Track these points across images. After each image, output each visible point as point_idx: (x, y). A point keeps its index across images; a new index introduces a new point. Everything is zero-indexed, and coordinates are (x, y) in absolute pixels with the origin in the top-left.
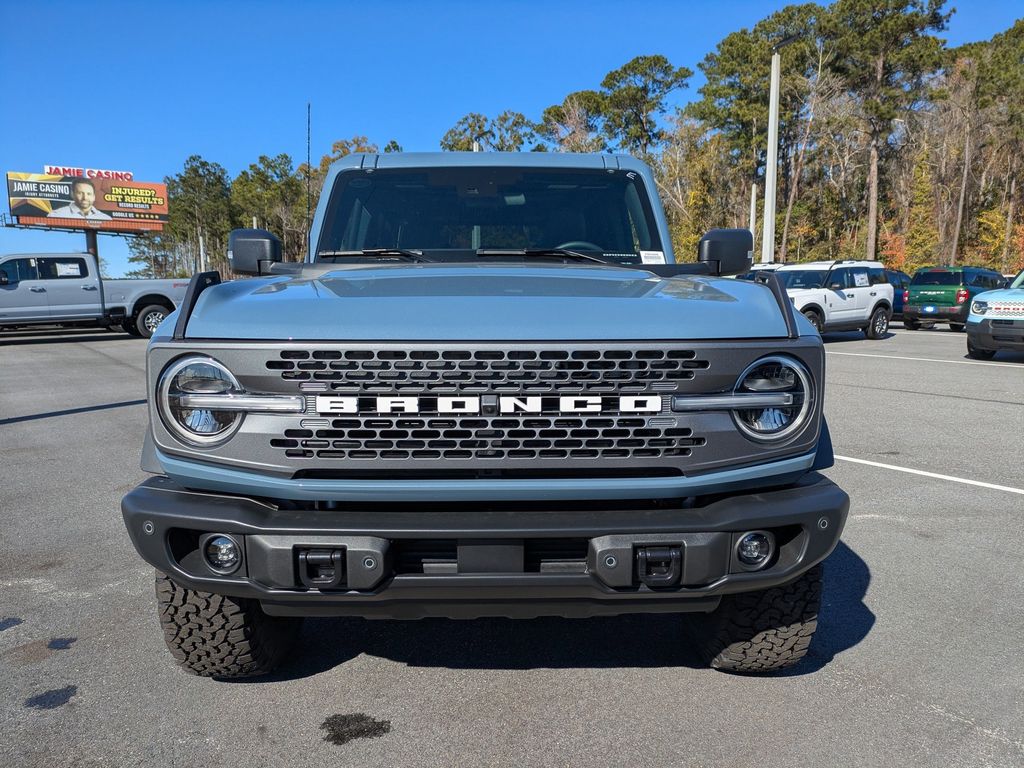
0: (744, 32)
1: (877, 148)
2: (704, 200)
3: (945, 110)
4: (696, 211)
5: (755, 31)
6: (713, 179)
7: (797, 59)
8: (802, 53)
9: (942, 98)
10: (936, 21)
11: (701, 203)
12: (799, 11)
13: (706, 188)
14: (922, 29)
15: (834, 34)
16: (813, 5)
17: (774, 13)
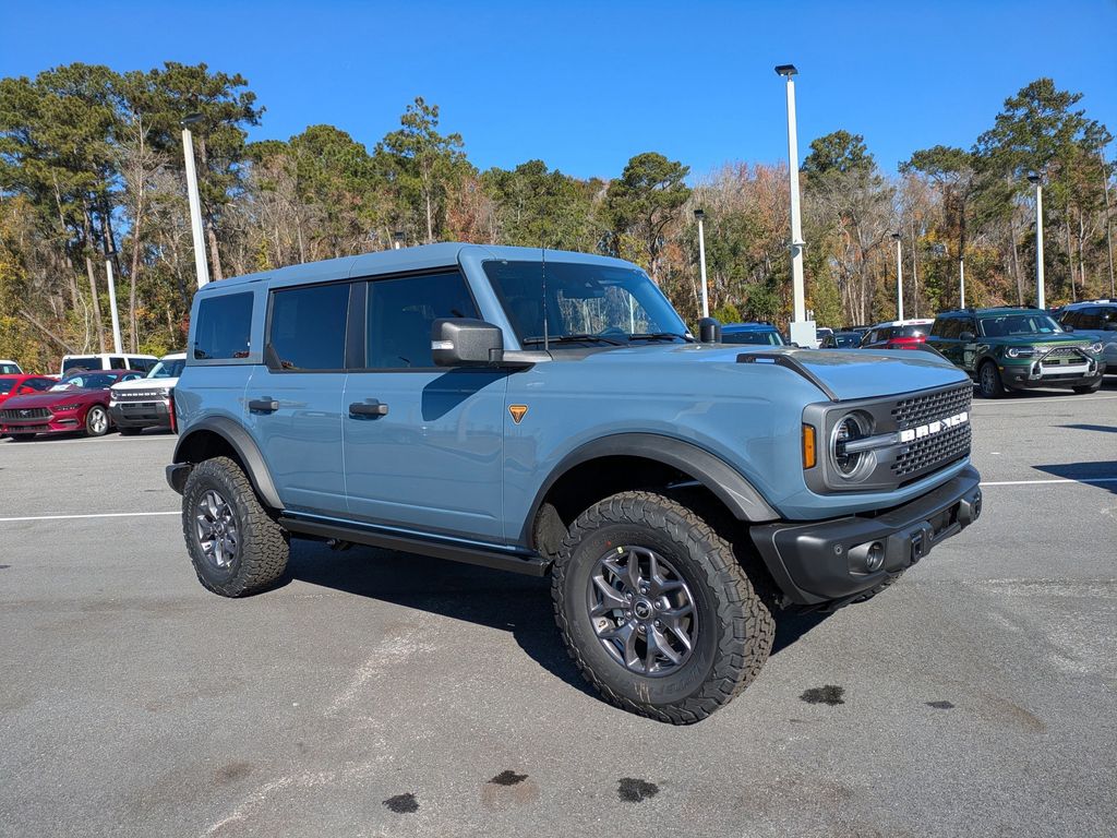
0: (25, 81)
1: (215, 231)
2: (17, 275)
3: (271, 201)
4: (9, 287)
5: (39, 83)
6: (23, 249)
7: (101, 125)
8: (106, 119)
9: (271, 189)
10: (249, 115)
11: (14, 278)
12: (91, 71)
13: (18, 261)
14: (237, 120)
15: (149, 107)
16: (107, 69)
17: (59, 66)
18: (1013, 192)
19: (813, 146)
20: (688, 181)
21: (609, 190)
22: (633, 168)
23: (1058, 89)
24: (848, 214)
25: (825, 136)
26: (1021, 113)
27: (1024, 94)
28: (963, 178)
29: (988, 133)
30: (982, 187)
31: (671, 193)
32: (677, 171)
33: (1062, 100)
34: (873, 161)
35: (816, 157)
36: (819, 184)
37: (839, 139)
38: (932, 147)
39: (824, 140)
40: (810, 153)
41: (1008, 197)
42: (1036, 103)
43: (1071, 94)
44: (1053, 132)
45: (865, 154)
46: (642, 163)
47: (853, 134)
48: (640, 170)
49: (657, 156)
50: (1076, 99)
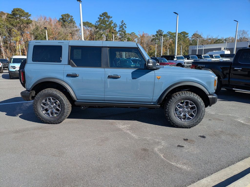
18: (103, 34)
19: (62, 16)
20: (31, 18)
21: (7, 16)
22: (14, 11)
23: (108, 15)
24: (71, 33)
25: (64, 14)
26: (102, 18)
27: (103, 14)
28: (93, 29)
29: (98, 21)
30: (97, 32)
31: (27, 20)
32: (27, 15)
33: (109, 17)
34: (75, 22)
35: (62, 19)
36: (64, 25)
37: (68, 15)
38: (86, 21)
39: (64, 15)
40: (61, 17)
41: (102, 35)
42: (105, 17)
43: (111, 16)
44: (108, 23)
45: (73, 20)
46: (17, 11)
47: (70, 15)
48: (17, 12)
49: (22, 10)
50: (111, 17)
